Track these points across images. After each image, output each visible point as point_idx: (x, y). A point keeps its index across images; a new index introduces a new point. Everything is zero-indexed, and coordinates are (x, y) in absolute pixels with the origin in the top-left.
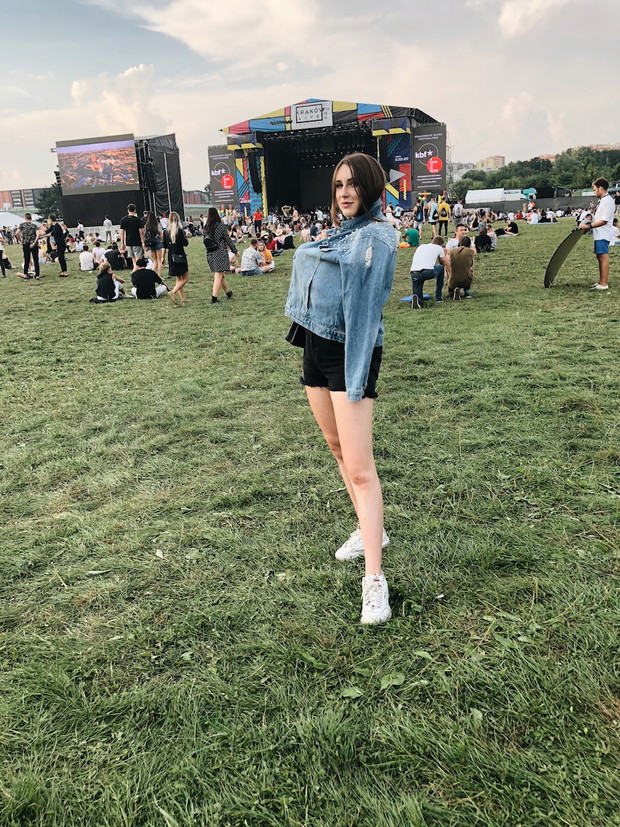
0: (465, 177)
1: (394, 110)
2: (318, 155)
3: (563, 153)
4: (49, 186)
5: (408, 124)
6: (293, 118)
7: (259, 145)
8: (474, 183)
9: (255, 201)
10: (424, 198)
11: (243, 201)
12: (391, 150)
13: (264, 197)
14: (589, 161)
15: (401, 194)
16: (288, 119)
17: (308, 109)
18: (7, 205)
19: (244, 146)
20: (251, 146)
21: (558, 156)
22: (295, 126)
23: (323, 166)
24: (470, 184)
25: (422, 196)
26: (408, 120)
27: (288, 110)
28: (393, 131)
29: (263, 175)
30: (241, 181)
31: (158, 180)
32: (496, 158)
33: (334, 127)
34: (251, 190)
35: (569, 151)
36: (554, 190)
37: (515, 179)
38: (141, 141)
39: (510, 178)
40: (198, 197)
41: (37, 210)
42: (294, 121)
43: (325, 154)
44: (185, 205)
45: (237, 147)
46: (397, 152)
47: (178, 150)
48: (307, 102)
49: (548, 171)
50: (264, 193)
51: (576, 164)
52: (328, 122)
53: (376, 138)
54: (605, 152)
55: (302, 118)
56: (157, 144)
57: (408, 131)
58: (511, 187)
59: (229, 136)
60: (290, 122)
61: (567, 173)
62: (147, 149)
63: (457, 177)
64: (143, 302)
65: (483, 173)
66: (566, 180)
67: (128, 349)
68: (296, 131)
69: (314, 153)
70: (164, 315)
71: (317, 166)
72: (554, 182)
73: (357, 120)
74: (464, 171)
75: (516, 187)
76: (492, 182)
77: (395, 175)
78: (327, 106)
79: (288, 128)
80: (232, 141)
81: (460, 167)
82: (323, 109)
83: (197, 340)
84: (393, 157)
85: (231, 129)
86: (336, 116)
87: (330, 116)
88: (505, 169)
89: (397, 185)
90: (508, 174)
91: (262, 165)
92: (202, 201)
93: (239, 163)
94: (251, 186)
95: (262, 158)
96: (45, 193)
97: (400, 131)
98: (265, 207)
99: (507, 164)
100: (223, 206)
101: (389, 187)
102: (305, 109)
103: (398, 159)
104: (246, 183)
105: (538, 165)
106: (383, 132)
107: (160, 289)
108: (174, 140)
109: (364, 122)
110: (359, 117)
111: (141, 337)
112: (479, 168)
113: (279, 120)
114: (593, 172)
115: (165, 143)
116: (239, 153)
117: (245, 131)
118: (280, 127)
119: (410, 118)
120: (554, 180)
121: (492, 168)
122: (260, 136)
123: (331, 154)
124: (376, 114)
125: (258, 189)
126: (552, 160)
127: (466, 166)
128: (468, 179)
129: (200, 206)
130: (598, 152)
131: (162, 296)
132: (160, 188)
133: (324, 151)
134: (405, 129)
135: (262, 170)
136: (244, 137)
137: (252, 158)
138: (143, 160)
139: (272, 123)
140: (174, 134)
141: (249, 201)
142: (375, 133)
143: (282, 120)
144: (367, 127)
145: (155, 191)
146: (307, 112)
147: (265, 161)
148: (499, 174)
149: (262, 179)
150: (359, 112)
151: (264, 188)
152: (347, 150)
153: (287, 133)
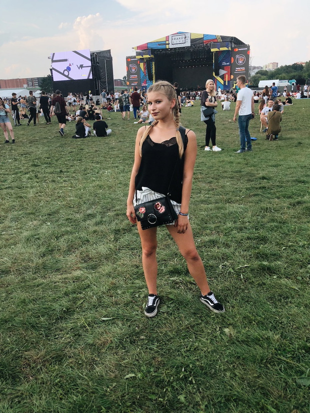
1: (223, 38)
2: (182, 61)
4: (47, 76)
5: (230, 45)
6: (170, 42)
7: (152, 56)
8: (262, 76)
11: (143, 85)
12: (220, 59)
15: (225, 82)
16: (167, 42)
17: (178, 37)
18: (25, 86)
19: (145, 56)
20: (148, 56)
21: (307, 62)
22: (171, 46)
23: (185, 67)
24: (259, 77)
26: (230, 43)
27: (167, 38)
28: (222, 49)
29: (154, 71)
30: (142, 75)
31: (102, 74)
32: (273, 64)
33: (191, 46)
34: (147, 79)
36: (305, 80)
37: (284, 75)
38: (93, 53)
39: (281, 74)
40: (120, 82)
42: (171, 44)
43: (186, 61)
44: (115, 87)
45: (141, 57)
46: (223, 60)
47: (112, 58)
48: (177, 33)
49: (302, 70)
52: (188, 44)
53: (213, 52)
55: (175, 42)
56: (102, 55)
57: (230, 49)
58: (281, 79)
59: (137, 51)
60: (169, 44)
62: (96, 58)
63: (253, 73)
65: (267, 71)
68: (171, 49)
69: (180, 60)
71: (181, 67)
73: (203, 43)
74: (256, 71)
75: (284, 79)
76: (271, 76)
77: (222, 72)
78: (188, 35)
79: (167, 47)
80: (138, 54)
81: (255, 68)
82: (186, 37)
84: (221, 63)
85: (138, 48)
86: (192, 41)
87: (189, 41)
88: (278, 69)
89: (223, 77)
90: (280, 72)
91: (154, 67)
92: (122, 85)
93: (142, 65)
94: (147, 77)
95: (154, 62)
96: (44, 79)
97: (225, 49)
99: (279, 66)
101: (219, 79)
102: (176, 37)
103: (224, 63)
104: (145, 75)
105: (296, 67)
106: (216, 50)
108: (110, 52)
109: (207, 44)
110: (204, 41)
112: (264, 69)
113: (163, 43)
115: (105, 54)
116: (142, 60)
117: (144, 49)
118: (163, 47)
119: (231, 42)
120: (305, 75)
121: (271, 69)
122: (153, 51)
123: (189, 61)
124: (214, 39)
125: (151, 79)
126: (304, 65)
129: (121, 87)
132: (103, 77)
133: (185, 59)
134: (228, 48)
135: (154, 69)
136: (144, 51)
137: (148, 62)
138: (94, 63)
139: (159, 45)
140: (110, 50)
141: (146, 85)
142: (212, 50)
143: (165, 43)
144: (208, 47)
145: (100, 79)
146: (177, 39)
147: (155, 64)
148: (275, 72)
149: (153, 73)
150: (205, 39)
151: (154, 78)
152: (197, 59)
153: (167, 50)
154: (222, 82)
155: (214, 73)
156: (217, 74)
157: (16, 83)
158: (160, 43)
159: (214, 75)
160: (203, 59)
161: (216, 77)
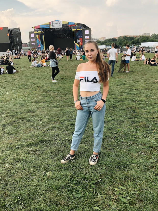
1: (78, 24)
2: (58, 35)
3: (119, 37)
5: (81, 28)
6: (52, 25)
7: (43, 32)
9: (42, 47)
11: (39, 46)
12: (77, 35)
14: (126, 39)
15: (80, 46)
16: (50, 25)
17: (56, 23)
20: (40, 32)
21: (118, 37)
22: (52, 27)
23: (60, 38)
26: (81, 27)
27: (50, 23)
28: (78, 30)
29: (44, 40)
30: (38, 41)
31: (15, 40)
32: (103, 37)
33: (62, 28)
35: (121, 36)
36: (117, 46)
37: (108, 43)
38: (10, 29)
39: (107, 43)
40: (26, 45)
42: (52, 26)
44: (23, 47)
45: (37, 32)
46: (79, 35)
47: (20, 32)
48: (55, 21)
49: (116, 41)
50: (44, 45)
51: (123, 40)
52: (61, 26)
53: (73, 31)
54: (129, 37)
56: (15, 30)
57: (82, 30)
58: (107, 45)
59: (35, 29)
60: (51, 26)
61: (121, 42)
62: (11, 32)
64: (9, 75)
65: (100, 41)
66: (120, 44)
67: (4, 89)
68: (52, 29)
69: (57, 34)
70: (15, 78)
72: (117, 44)
73: (68, 26)
75: (108, 45)
76: (102, 44)
77: (78, 41)
78: (61, 22)
79: (50, 28)
80: (35, 31)
81: (95, 39)
82: (59, 23)
83: (24, 87)
84: (78, 36)
85: (35, 27)
86: (63, 25)
88: (105, 40)
89: (79, 43)
90: (106, 42)
91: (44, 37)
92: (28, 46)
93: (37, 36)
94: (41, 42)
95: (44, 35)
97: (79, 29)
98: (44, 48)
99: (106, 39)
100: (33, 48)
101: (77, 44)
102: (55, 23)
103: (79, 37)
104: (39, 42)
105: (114, 40)
106: (75, 30)
107: (14, 71)
108: (19, 29)
109: (70, 27)
111: (8, 86)
112: (99, 40)
113: (48, 25)
114: (127, 42)
115: (17, 30)
118: (48, 27)
119: (82, 26)
120: (118, 43)
121: (102, 40)
122: (43, 29)
123: (62, 35)
124: (74, 25)
125: (42, 43)
126: (117, 39)
127: (96, 39)
129: (27, 47)
130: (128, 37)
131: (15, 73)
132: (16, 42)
133: (60, 34)
135: (44, 38)
136: (38, 29)
137: (41, 35)
138: (10, 34)
139: (46, 26)
140: (19, 28)
141: (40, 47)
142: (73, 30)
143: (49, 25)
145: (14, 43)
146: (55, 24)
147: (44, 36)
148: (104, 42)
150: (69, 24)
151: (44, 43)
152: (66, 34)
153: (50, 29)
154: (79, 46)
156: (76, 42)
159: (74, 42)
160: (69, 34)
161: (75, 43)
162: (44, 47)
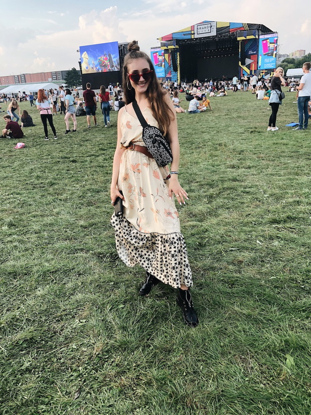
0: (283, 62)
1: (250, 25)
2: (207, 51)
4: (71, 69)
5: (257, 33)
6: (196, 32)
7: (177, 47)
8: (289, 65)
9: (174, 76)
10: (263, 74)
11: (168, 76)
12: (247, 48)
13: (179, 74)
15: (251, 71)
16: (192, 32)
17: (204, 26)
18: (50, 79)
19: (169, 47)
20: (173, 47)
22: (196, 36)
23: (210, 57)
24: (286, 66)
25: (262, 73)
26: (257, 31)
27: (193, 27)
28: (248, 37)
29: (178, 62)
30: (167, 66)
32: (300, 51)
33: (216, 36)
34: (172, 70)
38: (121, 45)
41: (65, 81)
43: (211, 51)
45: (166, 48)
46: (250, 49)
48: (203, 22)
50: (179, 72)
52: (214, 33)
53: (239, 41)
55: (200, 31)
57: (257, 37)
59: (162, 42)
60: (194, 34)
62: (124, 49)
63: (278, 62)
65: (293, 59)
68: (196, 39)
69: (205, 50)
71: (206, 57)
73: (229, 32)
74: (282, 59)
76: (298, 64)
77: (248, 61)
78: (214, 24)
79: (193, 37)
80: (163, 45)
81: (281, 56)
82: (211, 26)
84: (247, 52)
85: (163, 38)
86: (218, 30)
87: (215, 30)
88: (305, 57)
89: (249, 67)
91: (178, 57)
93: (166, 56)
94: (172, 68)
95: (178, 53)
96: (69, 73)
97: (252, 37)
98: (179, 79)
99: (306, 54)
101: (245, 68)
102: (202, 26)
103: (251, 52)
104: (170, 66)
106: (243, 38)
109: (233, 32)
110: (230, 30)
112: (291, 57)
113: (188, 33)
116: (167, 51)
117: (169, 40)
118: (188, 37)
119: (258, 30)
121: (298, 56)
122: (178, 42)
123: (214, 50)
124: (240, 28)
125: (175, 70)
127: (284, 56)
128: (285, 63)
133: (211, 49)
134: (255, 36)
135: (178, 60)
136: (169, 42)
137: (173, 53)
138: (122, 55)
139: (184, 35)
141: (171, 76)
142: (239, 39)
143: (190, 32)
144: (234, 35)
146: (203, 28)
147: (180, 55)
148: (302, 59)
149: (178, 64)
150: (231, 27)
151: (179, 69)
152: (223, 48)
153: (192, 39)
154: (248, 71)
155: (240, 63)
156: (243, 64)
157: (41, 77)
158: (185, 33)
159: (240, 64)
160: (229, 48)
161: (242, 66)
162: (179, 76)
